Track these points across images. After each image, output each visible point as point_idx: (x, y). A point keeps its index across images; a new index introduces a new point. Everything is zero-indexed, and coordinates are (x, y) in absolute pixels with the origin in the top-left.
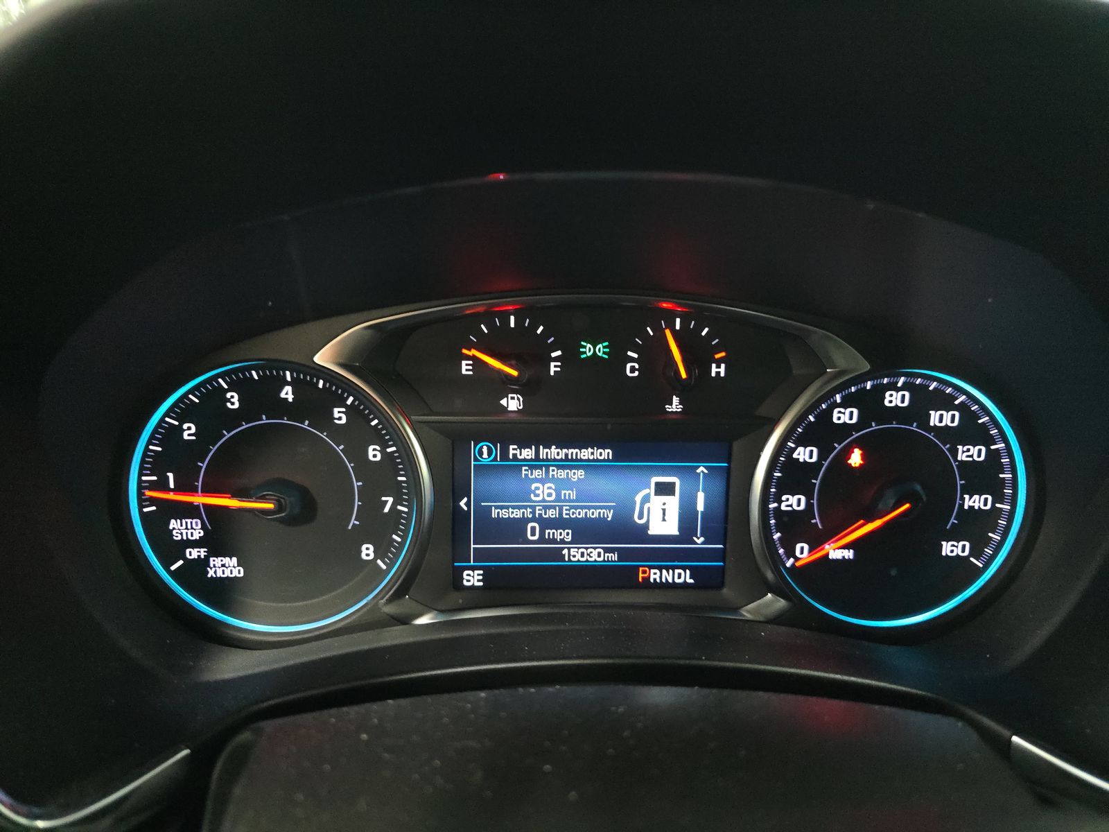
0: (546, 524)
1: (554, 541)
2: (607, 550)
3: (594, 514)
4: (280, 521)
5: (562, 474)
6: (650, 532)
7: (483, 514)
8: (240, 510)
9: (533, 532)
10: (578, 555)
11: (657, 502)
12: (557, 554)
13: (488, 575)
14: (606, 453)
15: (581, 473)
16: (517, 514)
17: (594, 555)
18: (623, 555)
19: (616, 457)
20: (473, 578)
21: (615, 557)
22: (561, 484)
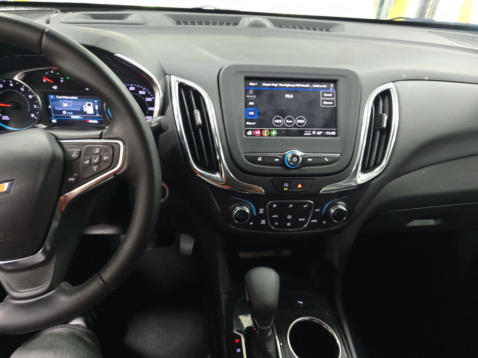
0: (67, 111)
1: (68, 114)
2: (80, 116)
3: (76, 109)
4: (12, 108)
5: (68, 101)
6: (87, 113)
7: (54, 109)
8: (4, 106)
9: (64, 112)
10: (74, 117)
11: (88, 107)
12: (70, 117)
13: (57, 120)
14: (76, 98)
15: (72, 101)
16: (61, 109)
17: (77, 117)
18: (84, 117)
19: (79, 98)
20: (54, 121)
21: (81, 118)
22: (69, 104)
